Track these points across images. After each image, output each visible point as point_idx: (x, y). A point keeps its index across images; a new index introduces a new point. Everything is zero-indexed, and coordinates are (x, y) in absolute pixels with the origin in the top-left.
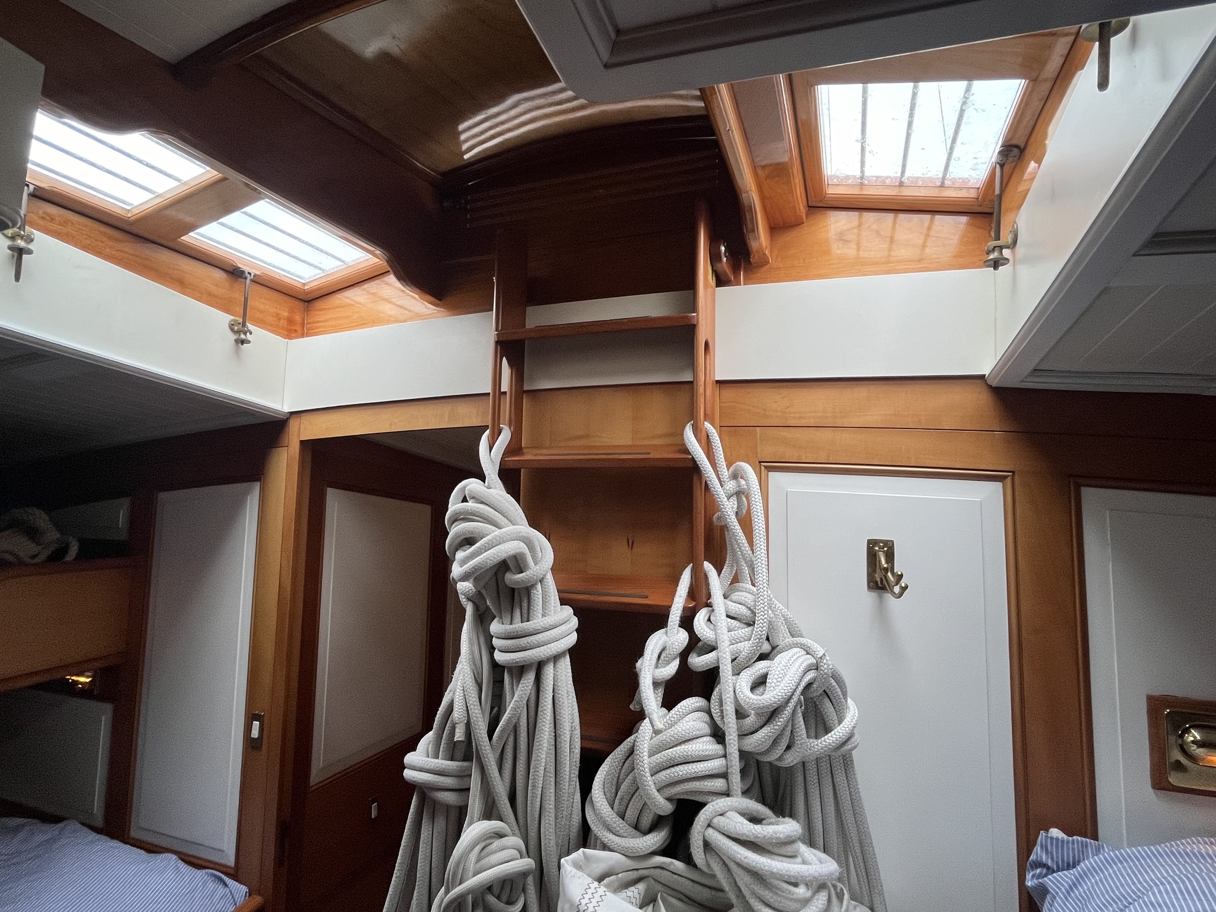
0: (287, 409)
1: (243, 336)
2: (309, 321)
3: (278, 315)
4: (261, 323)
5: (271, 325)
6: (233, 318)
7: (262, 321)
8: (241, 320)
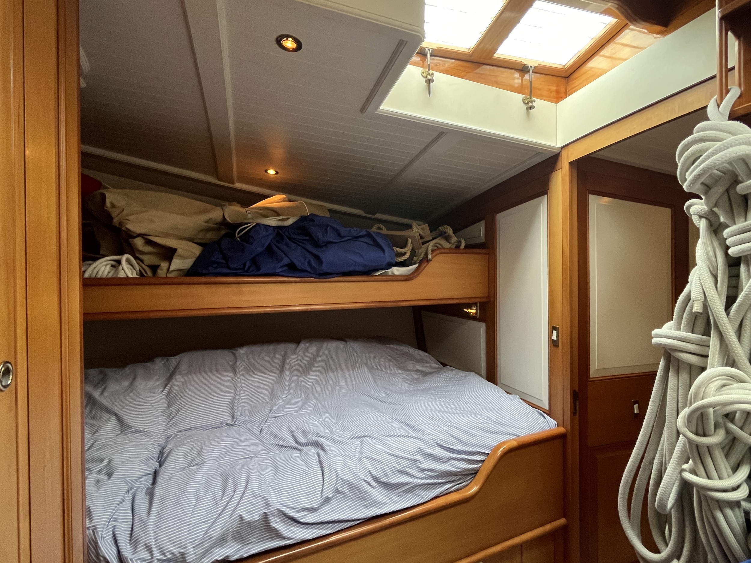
0: (559, 145)
1: (530, 104)
2: (569, 89)
3: (550, 89)
4: (541, 97)
5: (546, 97)
6: (524, 96)
7: (541, 95)
8: (529, 97)
